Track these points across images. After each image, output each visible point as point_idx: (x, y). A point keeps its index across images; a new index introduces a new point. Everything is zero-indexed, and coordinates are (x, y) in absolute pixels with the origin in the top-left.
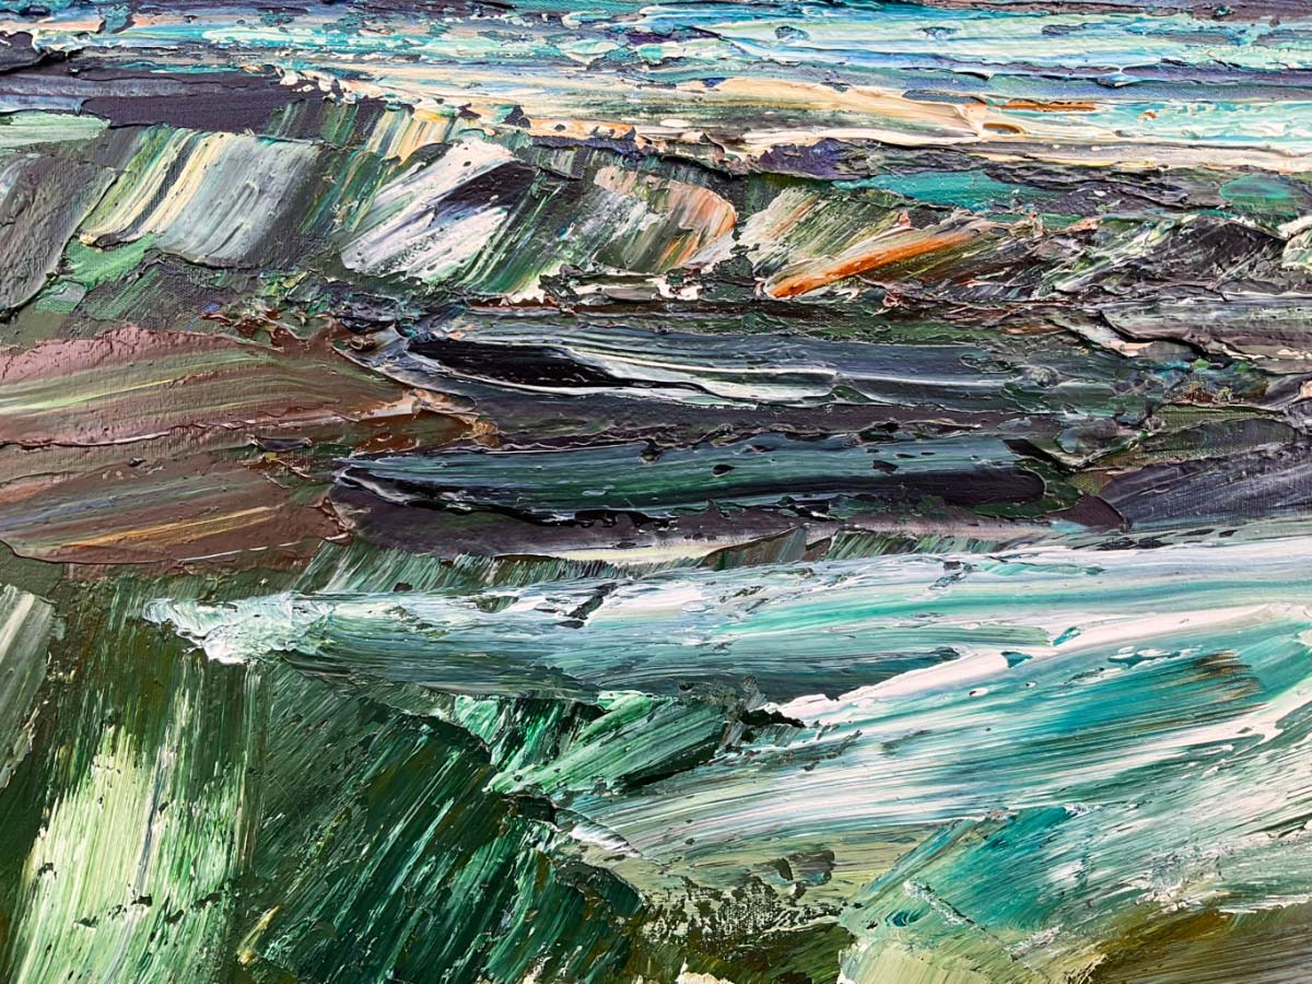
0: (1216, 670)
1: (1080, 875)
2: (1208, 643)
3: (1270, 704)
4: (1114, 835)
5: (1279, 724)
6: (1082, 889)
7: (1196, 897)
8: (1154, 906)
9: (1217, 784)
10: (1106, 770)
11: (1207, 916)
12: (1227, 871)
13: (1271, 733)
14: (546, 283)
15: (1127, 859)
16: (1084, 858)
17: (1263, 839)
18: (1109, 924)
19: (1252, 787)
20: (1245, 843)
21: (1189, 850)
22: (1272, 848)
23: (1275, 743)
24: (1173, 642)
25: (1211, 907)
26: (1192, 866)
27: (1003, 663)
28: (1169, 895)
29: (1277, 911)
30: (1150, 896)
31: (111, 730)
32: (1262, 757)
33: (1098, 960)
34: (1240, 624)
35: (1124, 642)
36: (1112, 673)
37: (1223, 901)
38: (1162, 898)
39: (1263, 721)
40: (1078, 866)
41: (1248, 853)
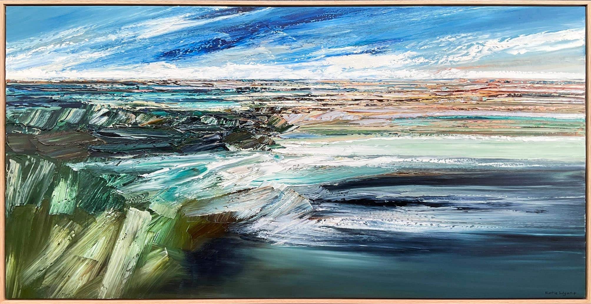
0: (195, 170)
1: (179, 195)
2: (193, 167)
3: (201, 174)
4: (183, 190)
5: (203, 176)
6: (179, 197)
7: (193, 198)
8: (188, 199)
9: (195, 184)
10: (182, 182)
11: (195, 200)
12: (197, 194)
13: (202, 178)
14: (113, 125)
15: (185, 193)
16: (179, 193)
17: (201, 190)
18: (183, 201)
19: (200, 184)
20: (199, 191)
21: (192, 192)
22: (202, 192)
23: (203, 179)
24: (189, 167)
25: (195, 199)
26: (193, 194)
27: (169, 170)
28: (190, 197)
29: (203, 199)
30: (187, 198)
31: (62, 179)
32: (201, 180)
33: (181, 205)
34: (198, 164)
35: (183, 167)
36: (182, 170)
37: (197, 198)
38: (189, 198)
39: (201, 176)
40: (178, 194)
41: (200, 192)
